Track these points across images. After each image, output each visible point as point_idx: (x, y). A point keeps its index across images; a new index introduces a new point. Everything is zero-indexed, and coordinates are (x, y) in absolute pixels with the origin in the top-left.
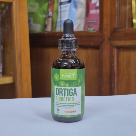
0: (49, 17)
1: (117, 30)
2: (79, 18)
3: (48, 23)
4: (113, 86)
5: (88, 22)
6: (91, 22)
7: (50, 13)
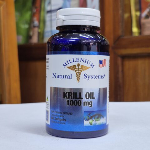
0: (34, 27)
3: (33, 34)
7: (36, 23)
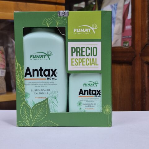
1: (147, 46)
2: (116, 34)
4: (144, 102)
5: (124, 37)
6: (126, 38)
